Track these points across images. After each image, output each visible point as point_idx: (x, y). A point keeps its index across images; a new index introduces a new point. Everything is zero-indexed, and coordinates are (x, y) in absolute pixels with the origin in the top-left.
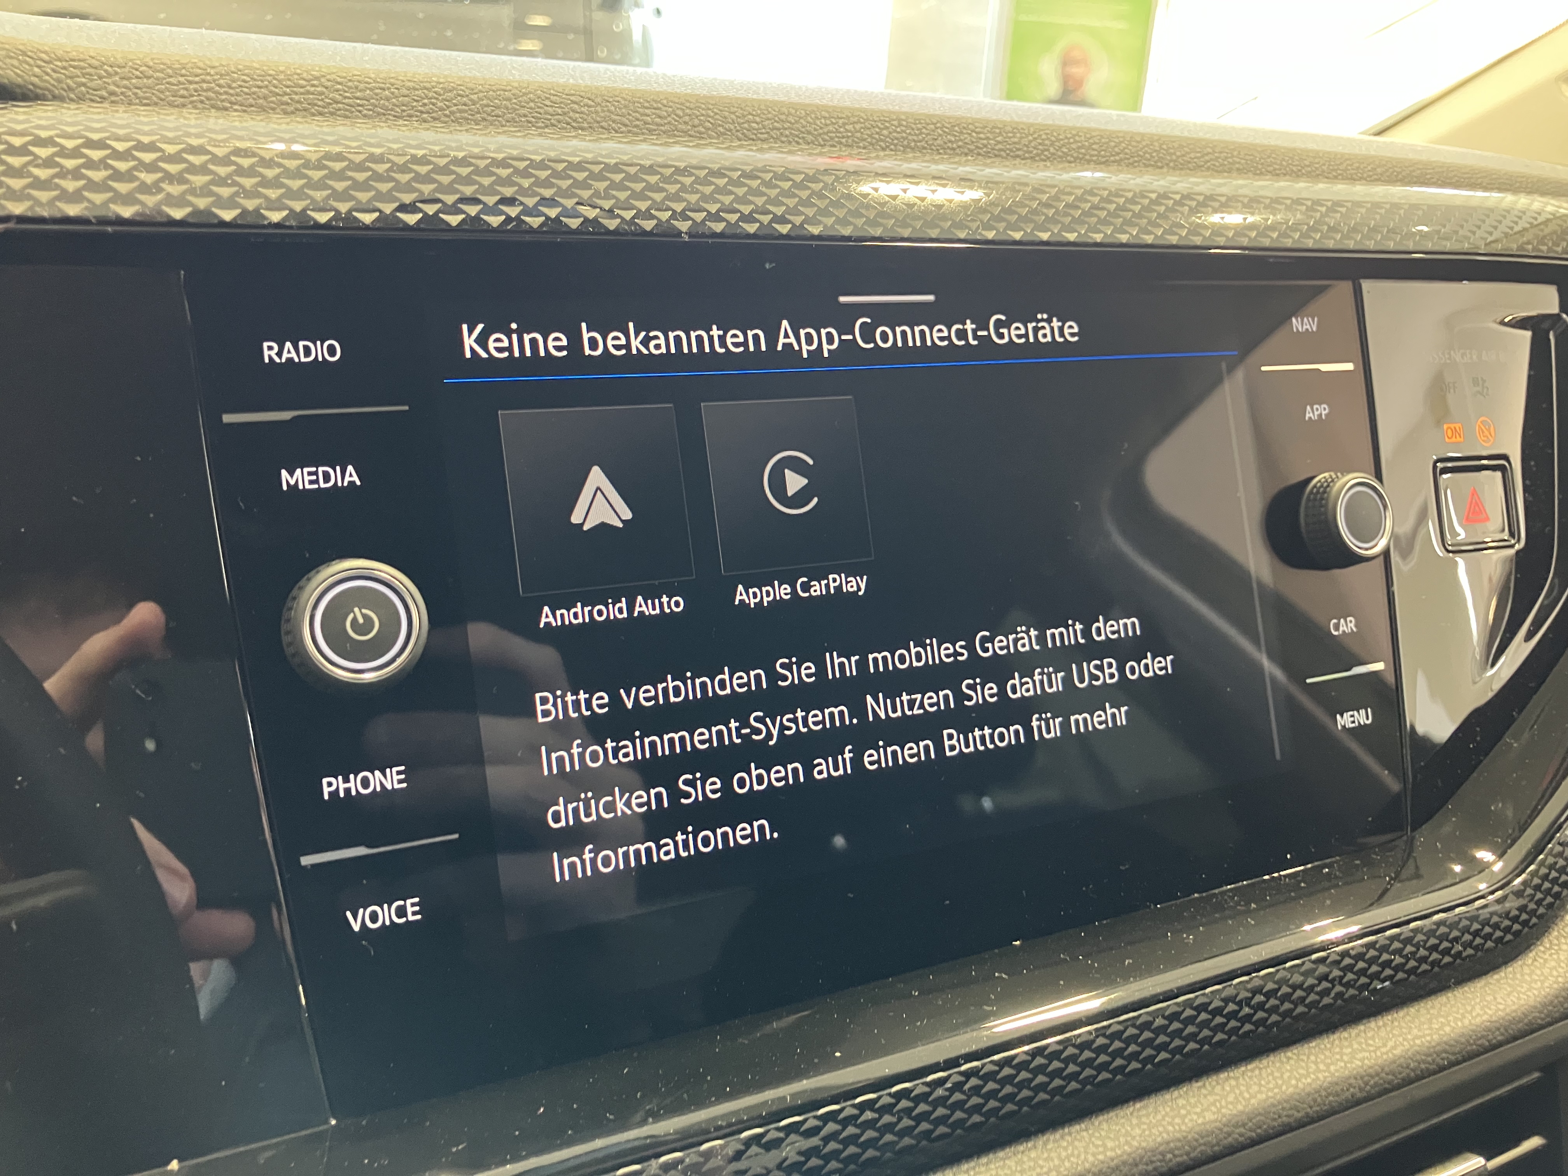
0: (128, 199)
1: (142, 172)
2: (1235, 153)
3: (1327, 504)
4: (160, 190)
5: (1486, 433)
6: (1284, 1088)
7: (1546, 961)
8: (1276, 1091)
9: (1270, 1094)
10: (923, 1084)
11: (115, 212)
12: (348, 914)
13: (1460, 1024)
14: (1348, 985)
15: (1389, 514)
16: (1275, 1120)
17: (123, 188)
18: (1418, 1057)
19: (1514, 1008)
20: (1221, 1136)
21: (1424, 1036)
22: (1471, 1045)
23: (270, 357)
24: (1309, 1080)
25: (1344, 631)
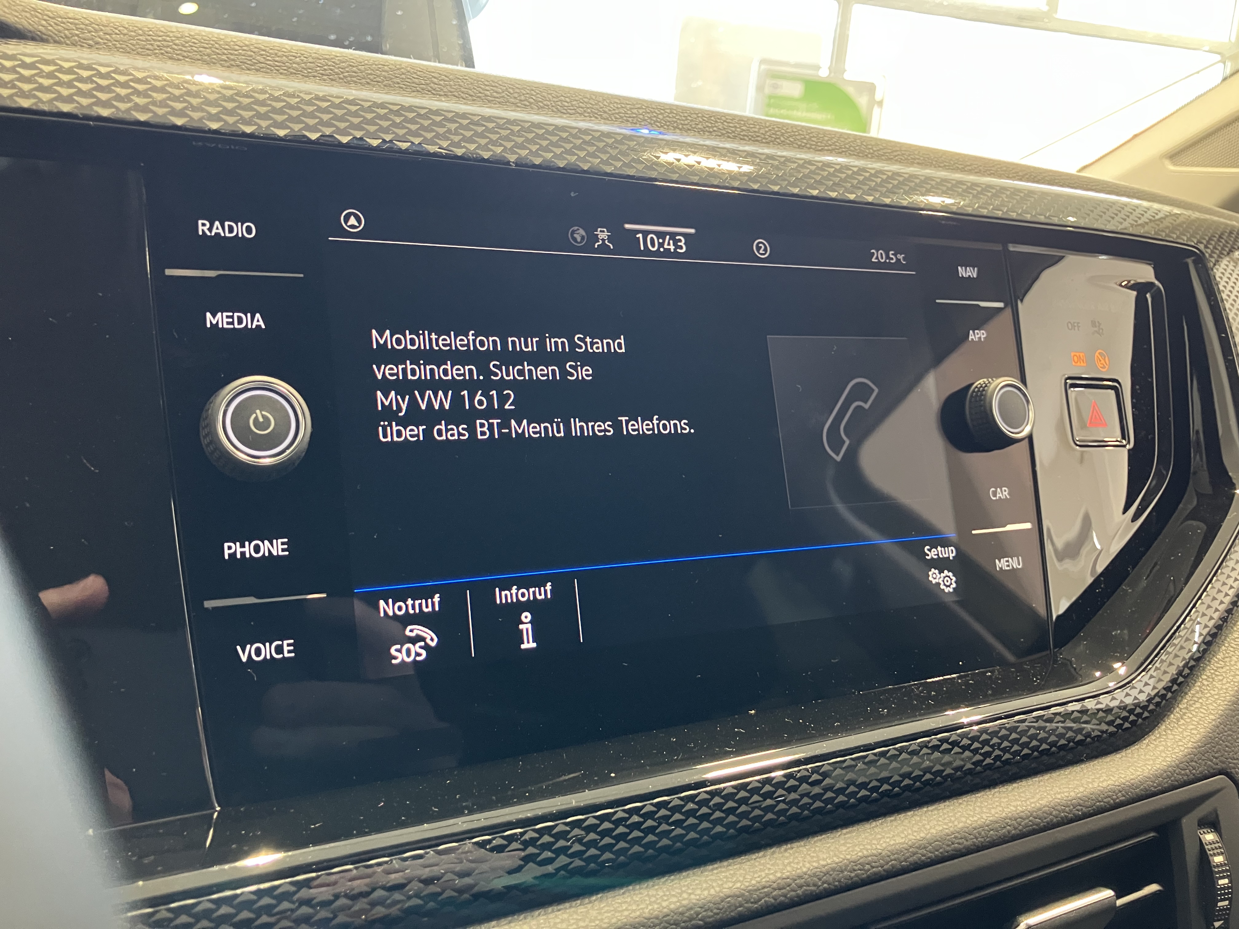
0: (106, 104)
1: (117, 87)
2: (916, 152)
3: (985, 398)
4: (130, 100)
5: (1103, 362)
6: (956, 823)
7: (1156, 746)
8: (950, 825)
9: (945, 827)
10: (678, 798)
11: (97, 112)
12: (238, 648)
13: (1091, 786)
14: (1004, 750)
15: (1031, 407)
16: (948, 845)
17: (103, 96)
18: (1059, 808)
19: (1132, 777)
20: (907, 855)
21: (1063, 793)
22: (1100, 802)
23: (203, 230)
24: (976, 819)
25: (1000, 497)
